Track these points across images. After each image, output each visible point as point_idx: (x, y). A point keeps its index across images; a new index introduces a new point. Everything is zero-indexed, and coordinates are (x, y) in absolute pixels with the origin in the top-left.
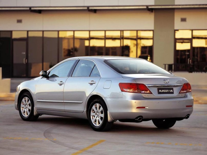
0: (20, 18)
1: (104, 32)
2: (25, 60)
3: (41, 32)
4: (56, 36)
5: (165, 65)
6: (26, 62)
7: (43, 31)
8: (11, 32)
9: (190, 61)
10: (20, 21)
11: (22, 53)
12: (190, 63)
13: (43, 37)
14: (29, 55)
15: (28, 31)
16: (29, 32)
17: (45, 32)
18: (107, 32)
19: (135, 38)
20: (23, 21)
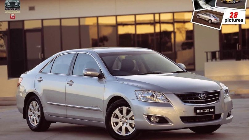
0: (32, 5)
1: (133, 17)
2: (41, 54)
3: (59, 21)
4: (77, 24)
5: (207, 53)
6: (42, 57)
7: (61, 19)
8: (23, 22)
9: (240, 46)
10: (32, 9)
11: (37, 46)
12: (240, 48)
13: (61, 26)
14: (45, 48)
15: (42, 20)
16: (44, 21)
17: (62, 20)
18: (137, 16)
19: (172, 21)
20: (36, 8)
